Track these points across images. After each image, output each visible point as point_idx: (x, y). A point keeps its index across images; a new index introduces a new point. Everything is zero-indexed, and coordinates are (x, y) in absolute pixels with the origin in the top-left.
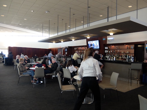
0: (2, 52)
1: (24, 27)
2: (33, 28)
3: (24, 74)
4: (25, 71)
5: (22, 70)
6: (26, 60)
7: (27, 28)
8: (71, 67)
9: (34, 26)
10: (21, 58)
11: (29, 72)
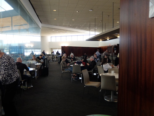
0: (58, 51)
1: (74, 27)
2: (82, 27)
3: (66, 70)
4: (66, 67)
5: (64, 66)
6: (72, 58)
7: (76, 28)
8: (106, 65)
9: (83, 26)
10: (64, 56)
11: (70, 69)
